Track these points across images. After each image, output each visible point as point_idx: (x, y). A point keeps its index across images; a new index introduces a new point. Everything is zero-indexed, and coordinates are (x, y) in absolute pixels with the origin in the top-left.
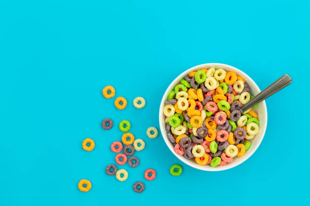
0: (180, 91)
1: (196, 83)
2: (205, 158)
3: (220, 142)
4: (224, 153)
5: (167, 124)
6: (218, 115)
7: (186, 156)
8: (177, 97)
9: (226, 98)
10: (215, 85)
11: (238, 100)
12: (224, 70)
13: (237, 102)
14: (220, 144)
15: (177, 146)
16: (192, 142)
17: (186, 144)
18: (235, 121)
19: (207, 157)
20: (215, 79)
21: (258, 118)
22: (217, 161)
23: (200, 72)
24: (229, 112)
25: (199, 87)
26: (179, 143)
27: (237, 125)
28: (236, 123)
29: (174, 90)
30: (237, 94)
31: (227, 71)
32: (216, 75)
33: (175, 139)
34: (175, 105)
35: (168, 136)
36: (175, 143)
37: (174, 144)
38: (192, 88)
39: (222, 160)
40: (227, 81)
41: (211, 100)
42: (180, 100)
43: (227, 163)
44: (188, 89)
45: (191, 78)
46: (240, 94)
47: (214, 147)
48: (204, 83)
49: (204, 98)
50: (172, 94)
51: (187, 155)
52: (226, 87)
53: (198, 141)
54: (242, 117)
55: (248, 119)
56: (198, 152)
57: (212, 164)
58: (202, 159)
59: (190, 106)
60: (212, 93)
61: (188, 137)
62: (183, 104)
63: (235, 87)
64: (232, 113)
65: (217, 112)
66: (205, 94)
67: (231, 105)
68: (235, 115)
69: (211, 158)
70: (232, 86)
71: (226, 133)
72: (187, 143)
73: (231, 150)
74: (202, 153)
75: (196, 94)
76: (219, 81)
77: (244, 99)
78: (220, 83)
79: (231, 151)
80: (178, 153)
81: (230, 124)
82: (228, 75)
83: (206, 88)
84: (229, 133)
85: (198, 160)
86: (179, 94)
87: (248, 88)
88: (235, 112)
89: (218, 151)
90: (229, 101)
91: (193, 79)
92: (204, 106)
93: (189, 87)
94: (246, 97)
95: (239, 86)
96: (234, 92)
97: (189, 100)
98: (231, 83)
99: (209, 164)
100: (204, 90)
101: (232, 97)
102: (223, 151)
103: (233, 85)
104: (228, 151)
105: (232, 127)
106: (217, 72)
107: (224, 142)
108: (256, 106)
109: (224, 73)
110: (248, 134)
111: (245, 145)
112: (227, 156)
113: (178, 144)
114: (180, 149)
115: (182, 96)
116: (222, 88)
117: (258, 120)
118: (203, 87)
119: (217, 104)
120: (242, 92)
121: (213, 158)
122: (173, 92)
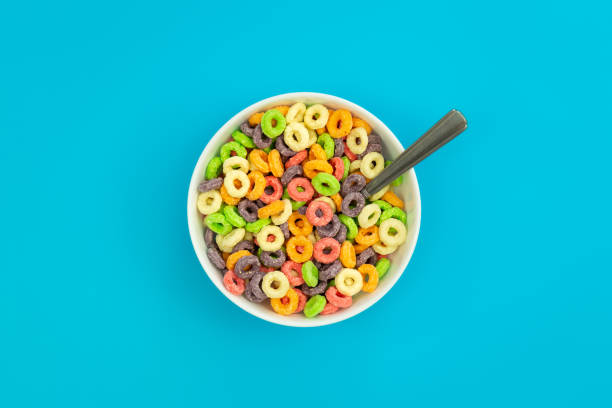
0: (231, 156)
1: (264, 137)
2: (292, 300)
3: (323, 264)
4: (331, 288)
5: (206, 229)
6: (314, 206)
7: (250, 295)
8: (226, 170)
9: (329, 168)
10: (306, 140)
11: (358, 170)
12: (325, 106)
13: (356, 174)
14: (322, 267)
15: (229, 275)
16: (263, 265)
17: (248, 270)
18: (353, 215)
19: (295, 296)
20: (307, 127)
21: (403, 209)
22: (317, 304)
23: (271, 114)
24: (339, 197)
25: (274, 146)
26: (233, 269)
27: (359, 227)
28: (356, 220)
29: (218, 155)
30: (357, 157)
31: (331, 109)
32: (308, 119)
33: (225, 260)
34: (222, 189)
35: (208, 254)
36: (226, 268)
37: (223, 271)
38: (257, 148)
39: (328, 302)
40: (332, 129)
41: (299, 173)
42: (231, 176)
43: (340, 309)
44: (249, 151)
45: (253, 127)
46: (362, 158)
47: (310, 276)
48: (282, 135)
49: (285, 169)
50: (215, 165)
51: (252, 295)
52: (330, 144)
53: (275, 261)
54: (368, 206)
55: (382, 210)
56: (274, 285)
57: (306, 312)
58: (285, 301)
59: (253, 186)
60: (299, 158)
61: (252, 255)
62: (238, 185)
63: (351, 142)
64: (346, 198)
65: (313, 198)
66: (285, 160)
67: (341, 183)
68: (353, 204)
69: (304, 298)
70: (345, 141)
71: (335, 243)
72: (251, 267)
73: (348, 280)
74: (285, 288)
75: (267, 161)
76: (316, 131)
77: (369, 167)
78: (318, 136)
79: (349, 282)
80: (231, 291)
81: (343, 223)
82: (333, 117)
83: (287, 147)
84: (341, 243)
85: (276, 306)
86: (229, 162)
87: (377, 142)
88: (351, 197)
89: (320, 282)
90: (336, 173)
91: (256, 129)
92: (284, 187)
93: (250, 146)
94: (374, 163)
95: (358, 140)
96: (348, 154)
97: (252, 175)
98: (339, 134)
99: (301, 313)
100: (284, 151)
101: (345, 165)
102: (331, 281)
103: (346, 137)
104: (340, 282)
105: (348, 231)
106: (311, 112)
107: (331, 264)
108: (398, 180)
109: (324, 114)
110: (382, 244)
111: (375, 265)
112: (339, 295)
113: (230, 272)
114: (235, 281)
115: (237, 168)
116: (323, 145)
117: (405, 212)
118: (281, 146)
119: (310, 180)
120: (365, 153)
121: (309, 298)
122: (217, 159)
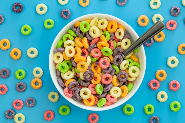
0: (67, 40)
1: (81, 32)
2: (92, 99)
3: (105, 85)
4: (108, 95)
5: (57, 70)
6: (102, 60)
7: (75, 98)
8: (65, 46)
9: (108, 45)
10: (98, 33)
11: (120, 46)
12: (106, 19)
13: (119, 48)
14: (105, 86)
15: (66, 89)
16: (80, 85)
17: (74, 87)
18: (118, 65)
19: (93, 98)
20: (99, 28)
21: (139, 62)
22: (102, 101)
23: (84, 22)
24: (112, 57)
25: (85, 36)
26: (68, 87)
27: (120, 69)
28: (119, 66)
29: (62, 39)
30: (119, 41)
31: (109, 21)
32: (99, 25)
33: (65, 83)
34: (64, 53)
35: (58, 81)
36: (65, 87)
37: (63, 88)
38: (78, 37)
39: (107, 101)
40: (109, 29)
41: (95, 47)
42: (68, 48)
43: (112, 103)
44: (75, 38)
45: (76, 28)
46: (121, 41)
47: (99, 90)
48: (88, 31)
49: (90, 45)
50: (61, 43)
51: (76, 98)
52: (108, 35)
53: (85, 84)
54: (124, 61)
55: (130, 63)
56: (85, 94)
57: (98, 104)
58: (89, 100)
59: (76, 53)
60: (96, 40)
61: (76, 81)
62: (70, 52)
63: (117, 35)
64: (115, 57)
65: (101, 58)
66: (89, 42)
67: (113, 51)
68: (118, 60)
69: (97, 99)
70: (114, 34)
71: (110, 76)
72: (75, 86)
73: (115, 91)
74: (89, 95)
75: (82, 42)
76: (102, 30)
77: (124, 45)
78: (103, 32)
79: (116, 92)
80: (67, 96)
81: (113, 68)
82: (109, 24)
83: (90, 36)
84: (113, 76)
85: (86, 102)
86: (66, 42)
87: (127, 35)
88: (117, 57)
89: (103, 93)
90: (111, 47)
91: (78, 28)
92: (89, 53)
93: (75, 36)
94: (126, 43)
95: (120, 34)
96: (116, 40)
97: (76, 48)
98: (112, 31)
99: (96, 105)
100: (89, 38)
101: (114, 44)
102: (108, 92)
103: (115, 32)
104: (112, 93)
105: (115, 70)
106: (100, 22)
107: (108, 85)
108: (136, 50)
109: (106, 23)
110: (130, 77)
111: (127, 86)
112: (111, 97)
113: (67, 88)
114: (69, 92)
115: (70, 45)
116: (105, 36)
117: (139, 64)
118: (88, 36)
119: (100, 50)
120: (123, 39)
121: (99, 99)
122: (61, 41)
